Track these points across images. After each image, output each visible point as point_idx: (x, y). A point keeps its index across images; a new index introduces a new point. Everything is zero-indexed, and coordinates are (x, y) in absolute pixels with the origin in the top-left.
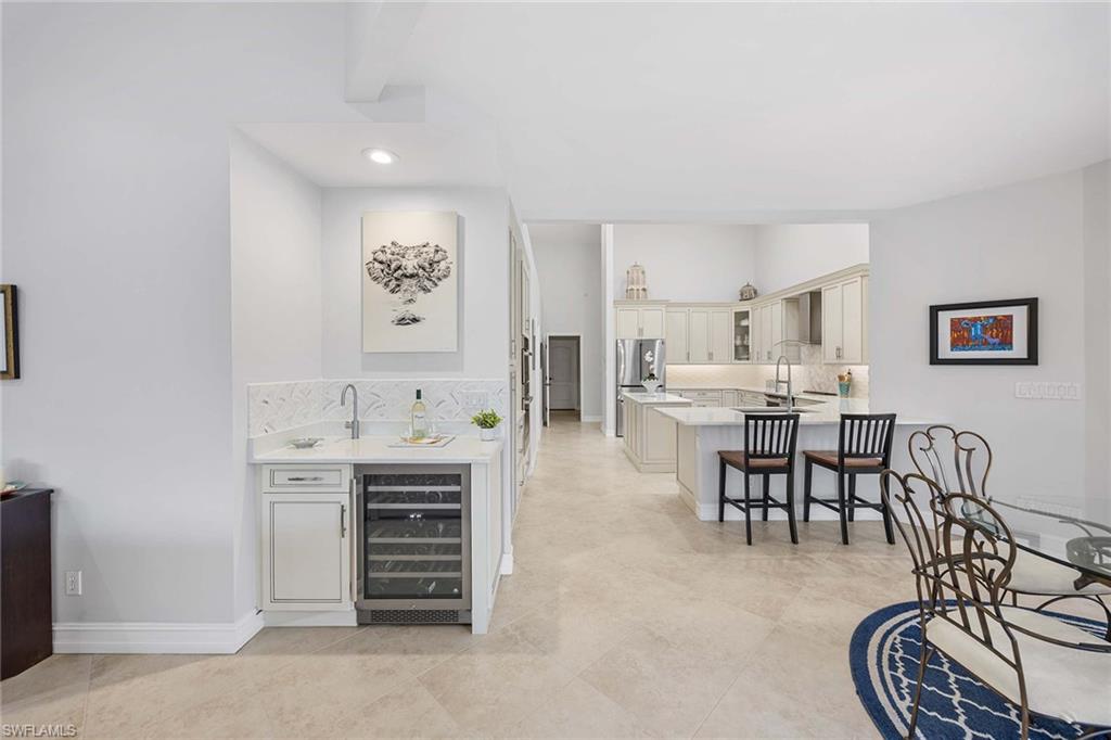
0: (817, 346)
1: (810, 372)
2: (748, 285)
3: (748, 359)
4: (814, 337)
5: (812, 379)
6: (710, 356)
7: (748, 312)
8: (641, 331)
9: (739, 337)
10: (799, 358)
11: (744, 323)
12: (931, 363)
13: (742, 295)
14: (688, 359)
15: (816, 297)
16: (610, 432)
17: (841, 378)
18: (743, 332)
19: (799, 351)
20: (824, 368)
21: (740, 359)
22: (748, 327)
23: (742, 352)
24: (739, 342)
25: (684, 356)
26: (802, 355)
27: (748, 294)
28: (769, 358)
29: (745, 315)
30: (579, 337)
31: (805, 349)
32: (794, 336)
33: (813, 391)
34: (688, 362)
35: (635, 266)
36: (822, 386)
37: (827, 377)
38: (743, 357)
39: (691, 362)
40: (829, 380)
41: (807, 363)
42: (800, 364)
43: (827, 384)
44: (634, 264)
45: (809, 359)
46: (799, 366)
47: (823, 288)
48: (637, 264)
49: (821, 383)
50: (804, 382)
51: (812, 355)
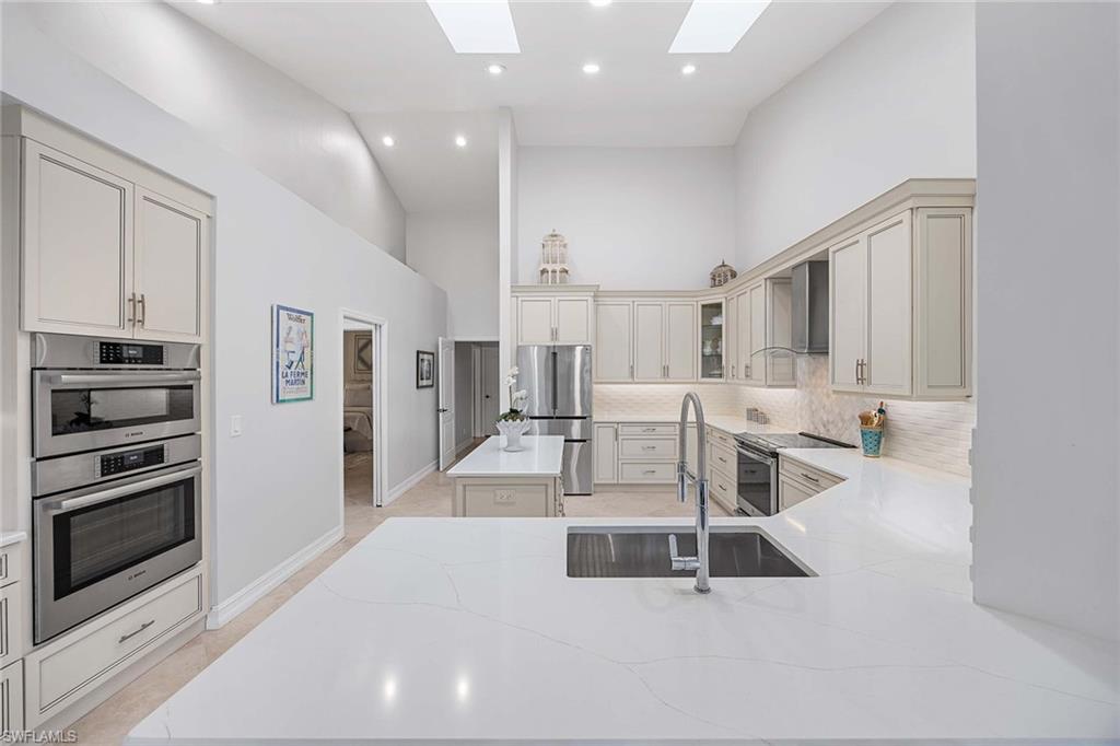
0: (822, 358)
1: (811, 402)
2: (724, 265)
3: (721, 376)
4: (815, 342)
5: (813, 413)
6: (666, 371)
7: (720, 305)
8: (554, 334)
9: (709, 343)
10: (794, 377)
11: (716, 321)
13: (714, 279)
14: (632, 376)
15: (818, 269)
17: (865, 420)
18: (713, 334)
19: (794, 364)
20: (834, 396)
21: (711, 376)
22: (720, 327)
23: (712, 364)
24: (708, 350)
25: (626, 371)
26: (799, 373)
27: (723, 276)
28: (749, 376)
29: (713, 309)
31: (803, 362)
32: (784, 341)
33: (816, 434)
34: (630, 380)
35: (552, 236)
36: (830, 427)
37: (840, 414)
38: (716, 372)
39: (636, 380)
40: (843, 420)
41: (807, 386)
42: (795, 386)
43: (840, 425)
44: (551, 232)
45: (810, 378)
46: (794, 390)
47: (831, 250)
48: (556, 233)
49: (828, 422)
50: (801, 417)
51: (814, 373)
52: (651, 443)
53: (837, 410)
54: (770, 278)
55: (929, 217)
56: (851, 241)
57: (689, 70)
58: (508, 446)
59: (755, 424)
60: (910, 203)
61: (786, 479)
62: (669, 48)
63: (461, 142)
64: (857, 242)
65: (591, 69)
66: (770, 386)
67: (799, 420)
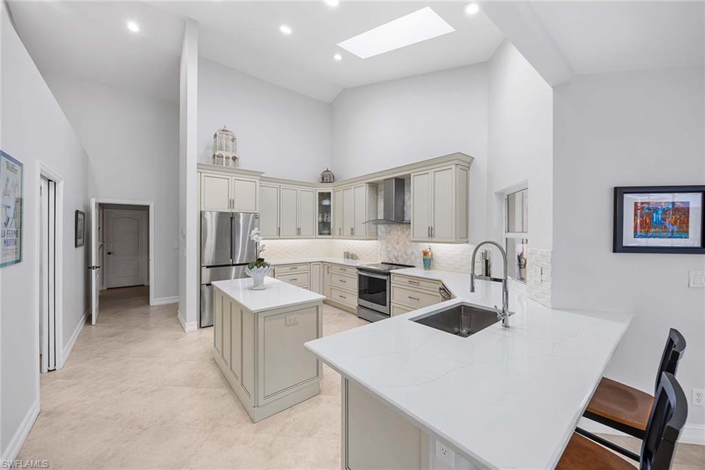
1: (387, 247)
2: (327, 171)
3: (329, 234)
5: (388, 252)
6: (299, 231)
7: (329, 193)
8: (232, 203)
9: (322, 215)
10: (377, 235)
11: (326, 202)
12: (615, 251)
13: (323, 179)
14: (279, 234)
16: (191, 324)
17: (425, 253)
18: (324, 210)
19: (377, 228)
21: (323, 234)
22: (329, 206)
23: (325, 228)
24: (322, 219)
25: (275, 232)
26: (379, 233)
27: (327, 177)
28: (352, 234)
29: (325, 196)
30: (148, 206)
33: (391, 262)
34: (278, 237)
35: (223, 130)
36: (399, 258)
37: (405, 252)
38: (326, 232)
39: (281, 237)
40: (406, 254)
41: (384, 239)
42: (377, 239)
43: (405, 257)
44: (223, 128)
45: (387, 235)
46: (376, 241)
47: (412, 175)
48: (225, 129)
49: (398, 256)
50: (381, 255)
51: (389, 233)
52: (294, 277)
53: (403, 250)
54: (368, 183)
55: (461, 169)
56: (425, 172)
57: (338, 57)
58: (254, 286)
59: (350, 260)
60: (456, 162)
61: (395, 285)
62: (338, 43)
63: (133, 27)
64: (428, 173)
65: (286, 30)
66: (368, 240)
67: (379, 256)
